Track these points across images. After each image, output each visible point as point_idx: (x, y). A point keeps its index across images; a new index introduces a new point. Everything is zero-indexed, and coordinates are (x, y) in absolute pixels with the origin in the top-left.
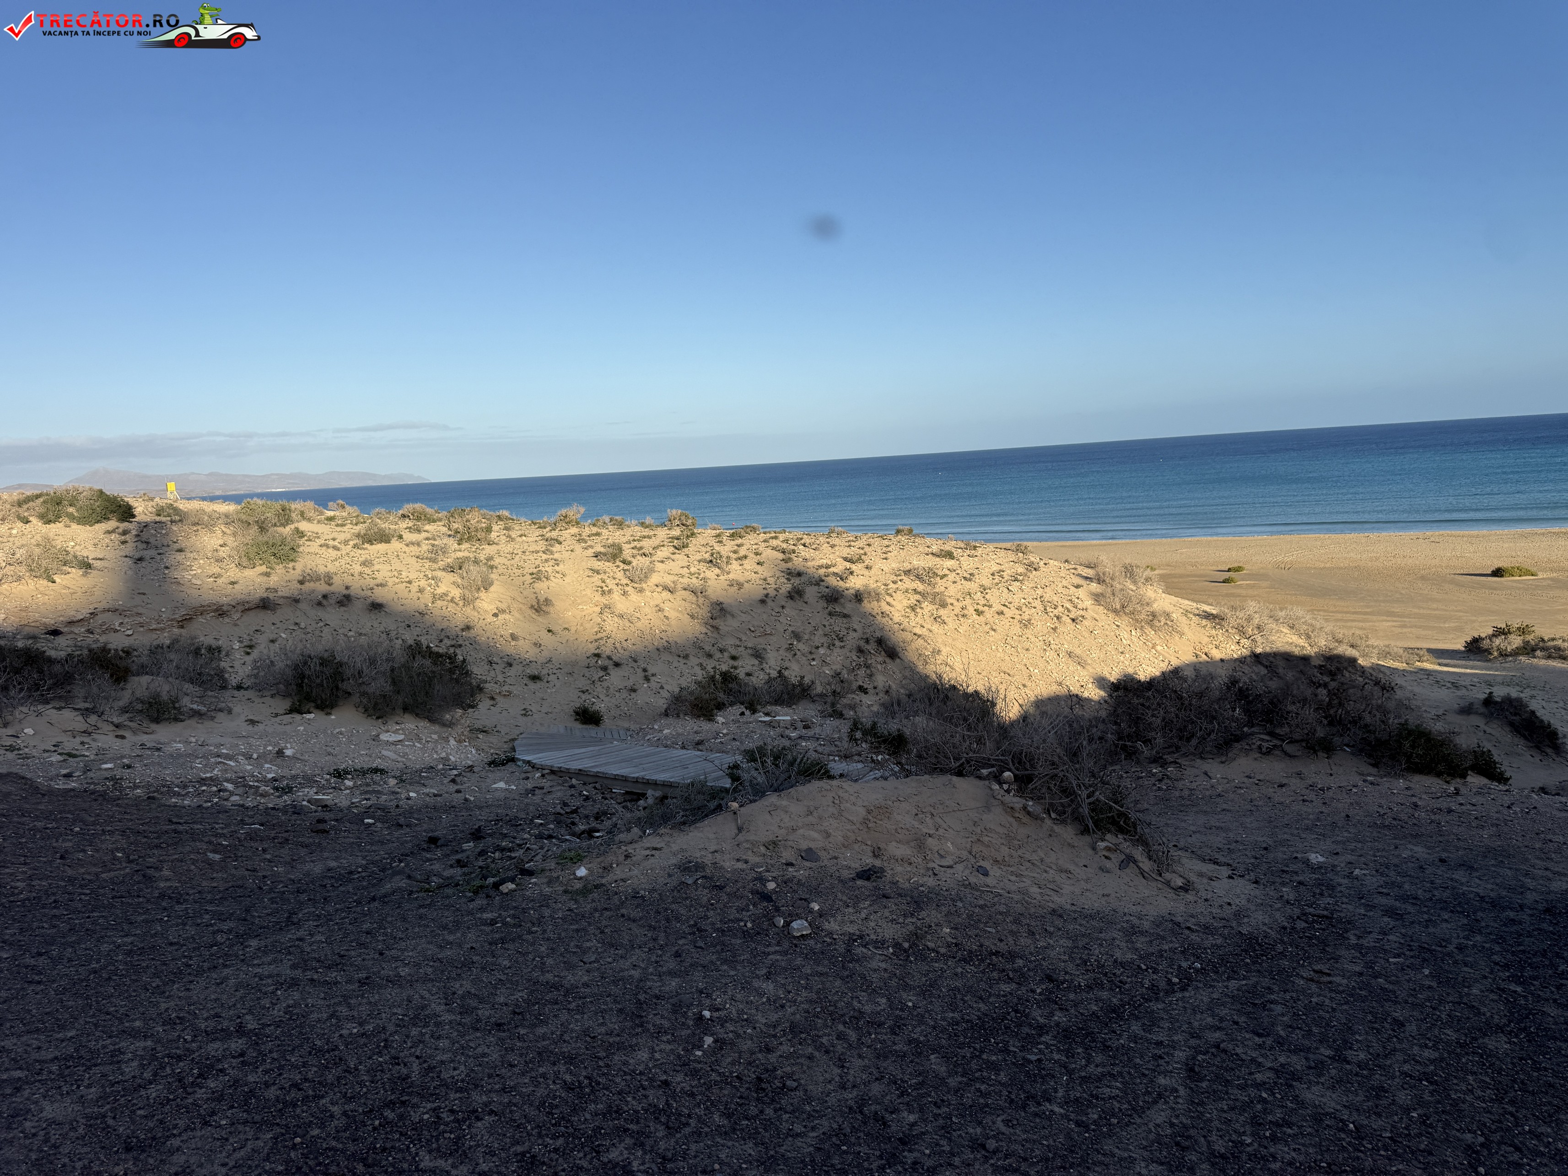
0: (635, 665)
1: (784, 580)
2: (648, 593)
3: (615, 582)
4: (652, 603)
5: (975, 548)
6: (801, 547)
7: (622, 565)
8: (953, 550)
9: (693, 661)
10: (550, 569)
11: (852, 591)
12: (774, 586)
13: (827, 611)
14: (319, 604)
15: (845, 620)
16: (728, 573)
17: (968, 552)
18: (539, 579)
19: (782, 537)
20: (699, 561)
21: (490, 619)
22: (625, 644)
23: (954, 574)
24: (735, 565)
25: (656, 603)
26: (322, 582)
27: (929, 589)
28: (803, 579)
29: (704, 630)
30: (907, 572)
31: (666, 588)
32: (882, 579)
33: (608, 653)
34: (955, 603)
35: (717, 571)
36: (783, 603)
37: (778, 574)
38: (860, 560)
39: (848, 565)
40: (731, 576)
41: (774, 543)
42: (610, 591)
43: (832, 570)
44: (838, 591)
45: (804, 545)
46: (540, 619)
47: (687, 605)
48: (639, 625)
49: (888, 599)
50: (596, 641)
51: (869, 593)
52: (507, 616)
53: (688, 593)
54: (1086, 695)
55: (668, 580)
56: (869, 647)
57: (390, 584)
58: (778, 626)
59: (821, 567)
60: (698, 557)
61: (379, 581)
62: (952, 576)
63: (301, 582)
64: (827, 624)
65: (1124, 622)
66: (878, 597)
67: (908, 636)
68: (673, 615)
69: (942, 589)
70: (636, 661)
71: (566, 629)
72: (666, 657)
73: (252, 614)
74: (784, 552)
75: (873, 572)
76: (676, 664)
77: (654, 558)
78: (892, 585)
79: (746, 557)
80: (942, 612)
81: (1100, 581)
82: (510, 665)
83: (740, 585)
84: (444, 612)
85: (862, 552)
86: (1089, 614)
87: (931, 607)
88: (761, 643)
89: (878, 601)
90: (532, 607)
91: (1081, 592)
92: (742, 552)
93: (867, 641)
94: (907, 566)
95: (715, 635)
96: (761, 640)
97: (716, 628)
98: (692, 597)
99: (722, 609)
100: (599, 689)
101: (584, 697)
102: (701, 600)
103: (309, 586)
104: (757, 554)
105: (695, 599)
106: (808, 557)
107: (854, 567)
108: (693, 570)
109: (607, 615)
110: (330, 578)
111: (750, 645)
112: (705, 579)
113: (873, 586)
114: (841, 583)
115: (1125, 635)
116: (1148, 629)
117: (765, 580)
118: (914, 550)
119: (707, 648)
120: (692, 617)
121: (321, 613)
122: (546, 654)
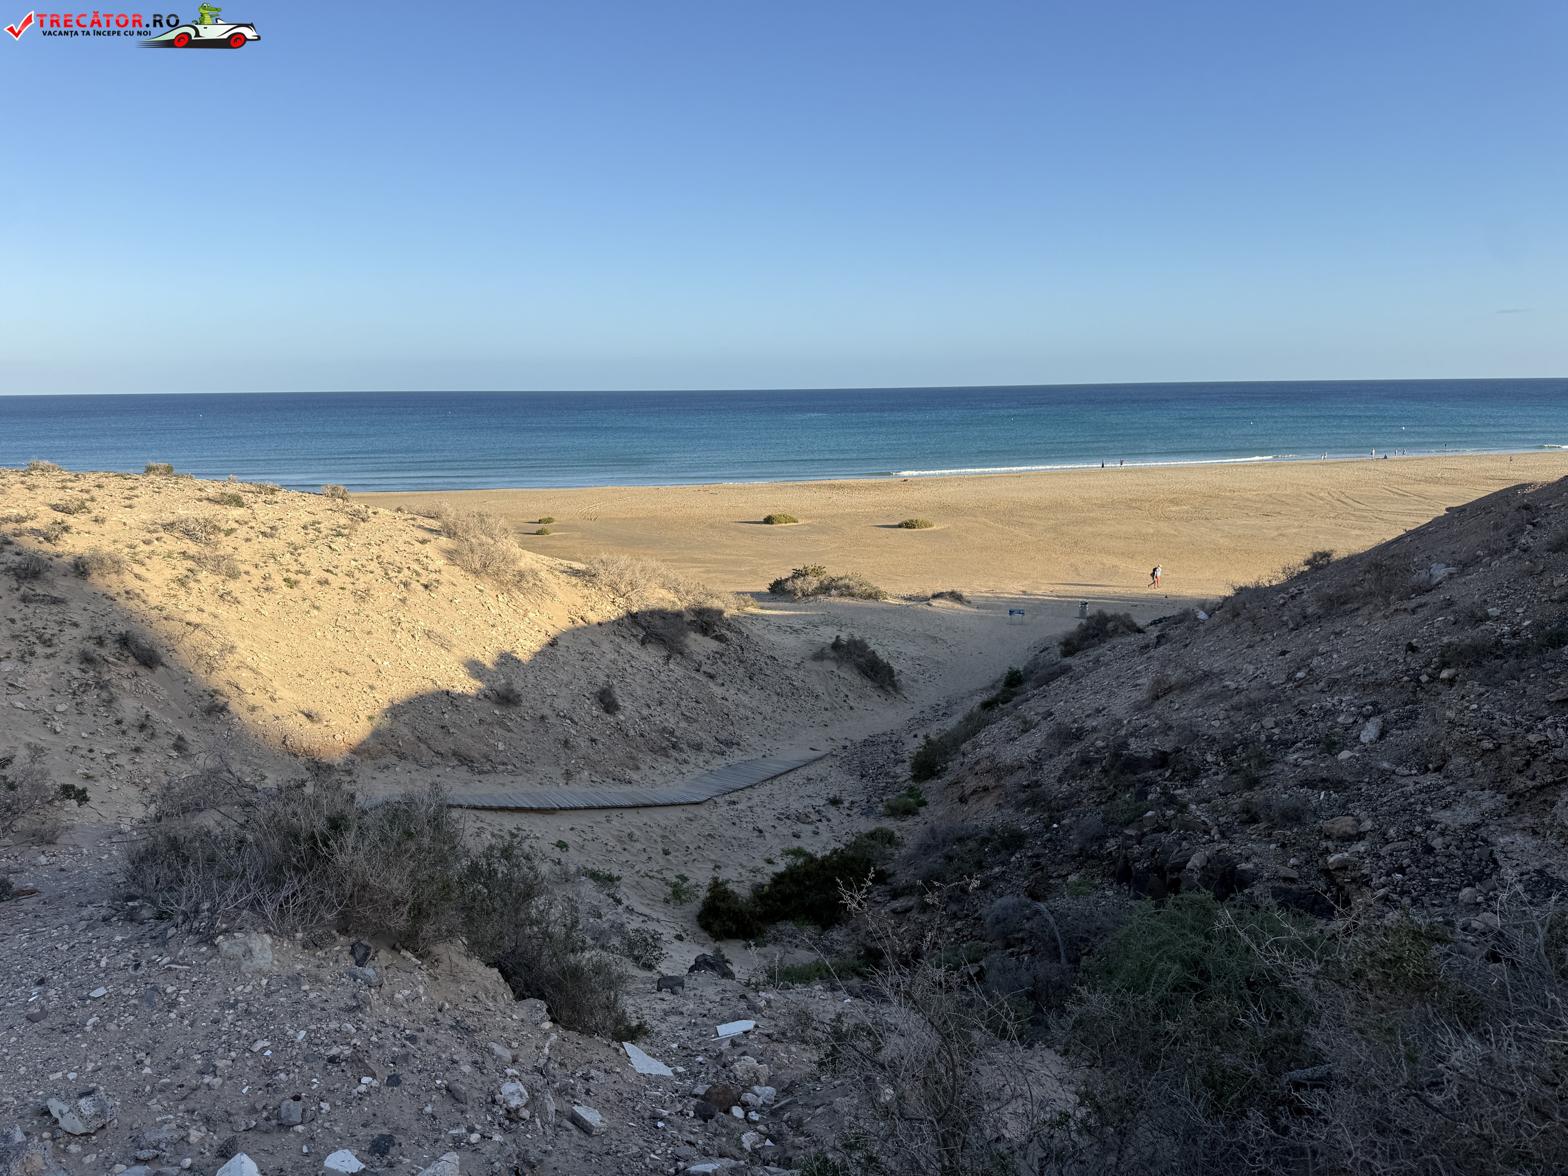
5: (273, 491)
8: (241, 494)
11: (68, 559)
13: (18, 595)
15: (54, 609)
17: (263, 497)
23: (245, 528)
27: (207, 551)
30: (169, 527)
32: (125, 537)
34: (253, 570)
38: (82, 508)
39: (60, 516)
43: (29, 524)
44: (39, 560)
49: (137, 569)
51: (101, 561)
54: (459, 689)
56: (104, 652)
59: (9, 520)
62: (242, 531)
64: (17, 616)
65: (487, 584)
66: (117, 566)
67: (176, 628)
69: (230, 550)
75: (106, 527)
78: (142, 547)
80: (231, 585)
81: (451, 533)
85: (86, 497)
86: (444, 577)
87: (212, 579)
89: (117, 572)
91: (428, 549)
93: (100, 642)
94: (168, 518)
107: (71, 520)
113: (107, 548)
114: (46, 546)
115: (491, 601)
116: (516, 593)
118: (177, 494)
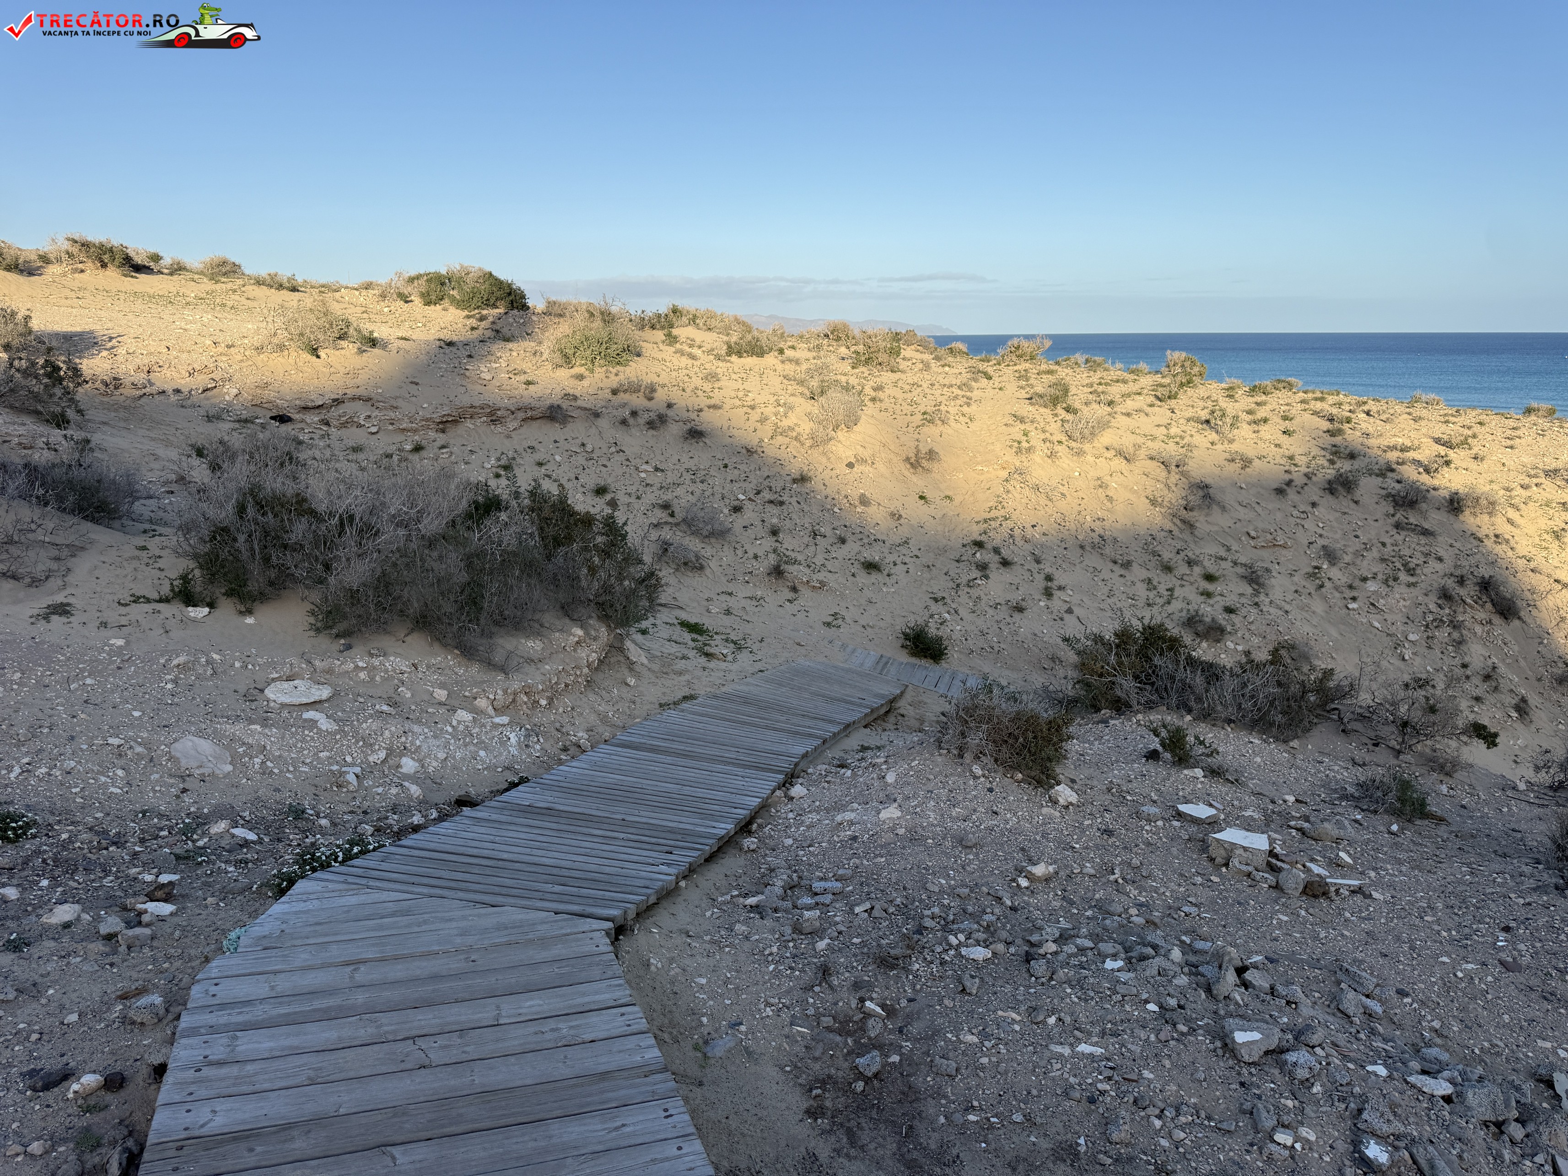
0: (1034, 567)
1: (1324, 462)
2: (1090, 458)
3: (1043, 436)
4: (1093, 474)
6: (1363, 416)
7: (1063, 414)
9: (1138, 573)
10: (953, 410)
11: (1444, 493)
12: (1304, 469)
13: (1392, 520)
14: (624, 422)
15: (1423, 540)
16: (1231, 441)
18: (931, 421)
19: (1331, 399)
20: (1188, 420)
21: (841, 469)
22: (1029, 532)
24: (1245, 431)
25: (1099, 474)
26: (641, 394)
28: (1357, 464)
29: (1168, 525)
30: (1551, 473)
31: (1120, 453)
32: (1503, 479)
33: (997, 542)
35: (1214, 436)
36: (1315, 498)
37: (1315, 451)
38: (1464, 443)
39: (1442, 450)
40: (1234, 447)
41: (1319, 405)
42: (1029, 450)
43: (1411, 455)
44: (1418, 490)
45: (1368, 413)
46: (914, 479)
47: (1149, 482)
48: (1062, 505)
49: (1511, 513)
50: (985, 521)
51: (1476, 499)
52: (866, 469)
53: (1155, 464)
55: (1127, 441)
56: (1462, 592)
57: (727, 407)
58: (1300, 532)
59: (1394, 448)
60: (1190, 413)
61: (712, 402)
63: (615, 392)
64: (1388, 541)
66: (1491, 507)
67: (1542, 583)
68: (1121, 495)
70: (1038, 562)
71: (948, 497)
72: (1092, 560)
73: (535, 424)
74: (1331, 420)
75: (1485, 466)
76: (1106, 574)
77: (1118, 409)
78: (1520, 491)
79: (1265, 420)
82: (843, 541)
83: (1246, 462)
84: (782, 454)
85: (1470, 433)
88: (1263, 558)
89: (1491, 514)
90: (908, 459)
92: (1261, 413)
93: (1461, 581)
94: (1551, 463)
95: (1186, 536)
96: (1265, 554)
97: (1190, 526)
98: (1160, 472)
99: (1207, 496)
100: (964, 601)
101: (934, 608)
102: (1174, 478)
103: (623, 397)
104: (1285, 418)
105: (1164, 474)
106: (1371, 430)
107: (1452, 455)
108: (1174, 430)
109: (1015, 483)
110: (653, 390)
111: (1243, 559)
112: (1189, 447)
113: (1484, 488)
114: (1425, 478)
117: (1291, 458)
119: (1167, 555)
120: (1153, 502)
121: (620, 435)
122: (904, 532)
